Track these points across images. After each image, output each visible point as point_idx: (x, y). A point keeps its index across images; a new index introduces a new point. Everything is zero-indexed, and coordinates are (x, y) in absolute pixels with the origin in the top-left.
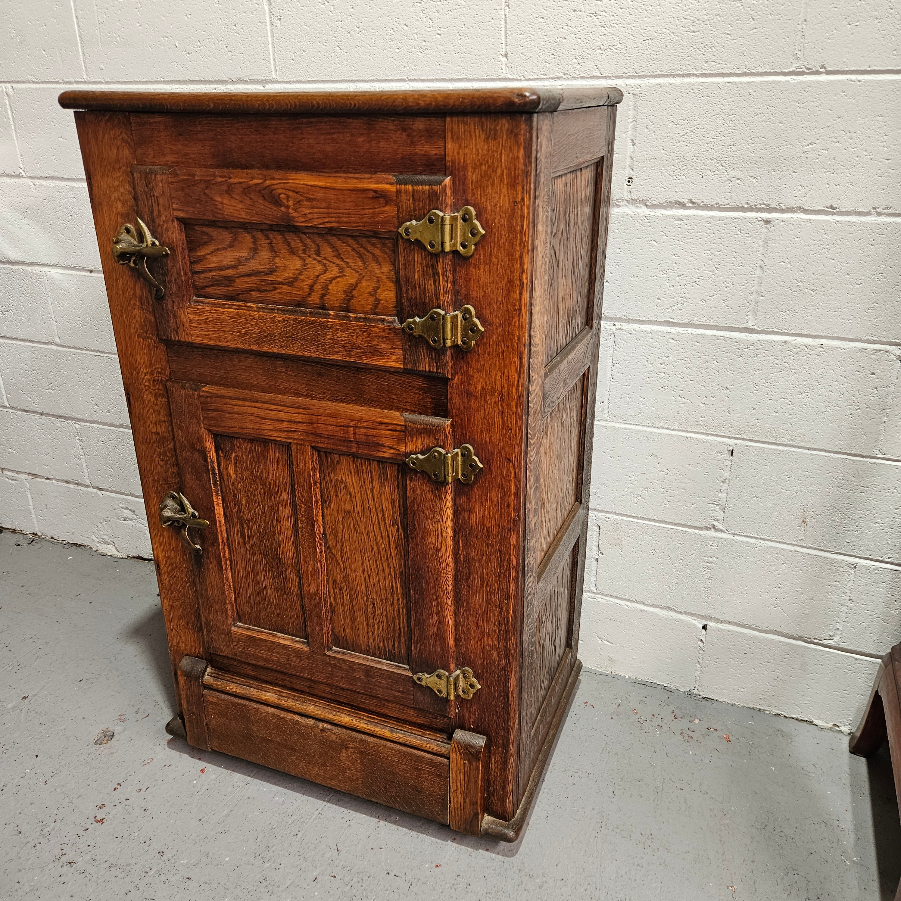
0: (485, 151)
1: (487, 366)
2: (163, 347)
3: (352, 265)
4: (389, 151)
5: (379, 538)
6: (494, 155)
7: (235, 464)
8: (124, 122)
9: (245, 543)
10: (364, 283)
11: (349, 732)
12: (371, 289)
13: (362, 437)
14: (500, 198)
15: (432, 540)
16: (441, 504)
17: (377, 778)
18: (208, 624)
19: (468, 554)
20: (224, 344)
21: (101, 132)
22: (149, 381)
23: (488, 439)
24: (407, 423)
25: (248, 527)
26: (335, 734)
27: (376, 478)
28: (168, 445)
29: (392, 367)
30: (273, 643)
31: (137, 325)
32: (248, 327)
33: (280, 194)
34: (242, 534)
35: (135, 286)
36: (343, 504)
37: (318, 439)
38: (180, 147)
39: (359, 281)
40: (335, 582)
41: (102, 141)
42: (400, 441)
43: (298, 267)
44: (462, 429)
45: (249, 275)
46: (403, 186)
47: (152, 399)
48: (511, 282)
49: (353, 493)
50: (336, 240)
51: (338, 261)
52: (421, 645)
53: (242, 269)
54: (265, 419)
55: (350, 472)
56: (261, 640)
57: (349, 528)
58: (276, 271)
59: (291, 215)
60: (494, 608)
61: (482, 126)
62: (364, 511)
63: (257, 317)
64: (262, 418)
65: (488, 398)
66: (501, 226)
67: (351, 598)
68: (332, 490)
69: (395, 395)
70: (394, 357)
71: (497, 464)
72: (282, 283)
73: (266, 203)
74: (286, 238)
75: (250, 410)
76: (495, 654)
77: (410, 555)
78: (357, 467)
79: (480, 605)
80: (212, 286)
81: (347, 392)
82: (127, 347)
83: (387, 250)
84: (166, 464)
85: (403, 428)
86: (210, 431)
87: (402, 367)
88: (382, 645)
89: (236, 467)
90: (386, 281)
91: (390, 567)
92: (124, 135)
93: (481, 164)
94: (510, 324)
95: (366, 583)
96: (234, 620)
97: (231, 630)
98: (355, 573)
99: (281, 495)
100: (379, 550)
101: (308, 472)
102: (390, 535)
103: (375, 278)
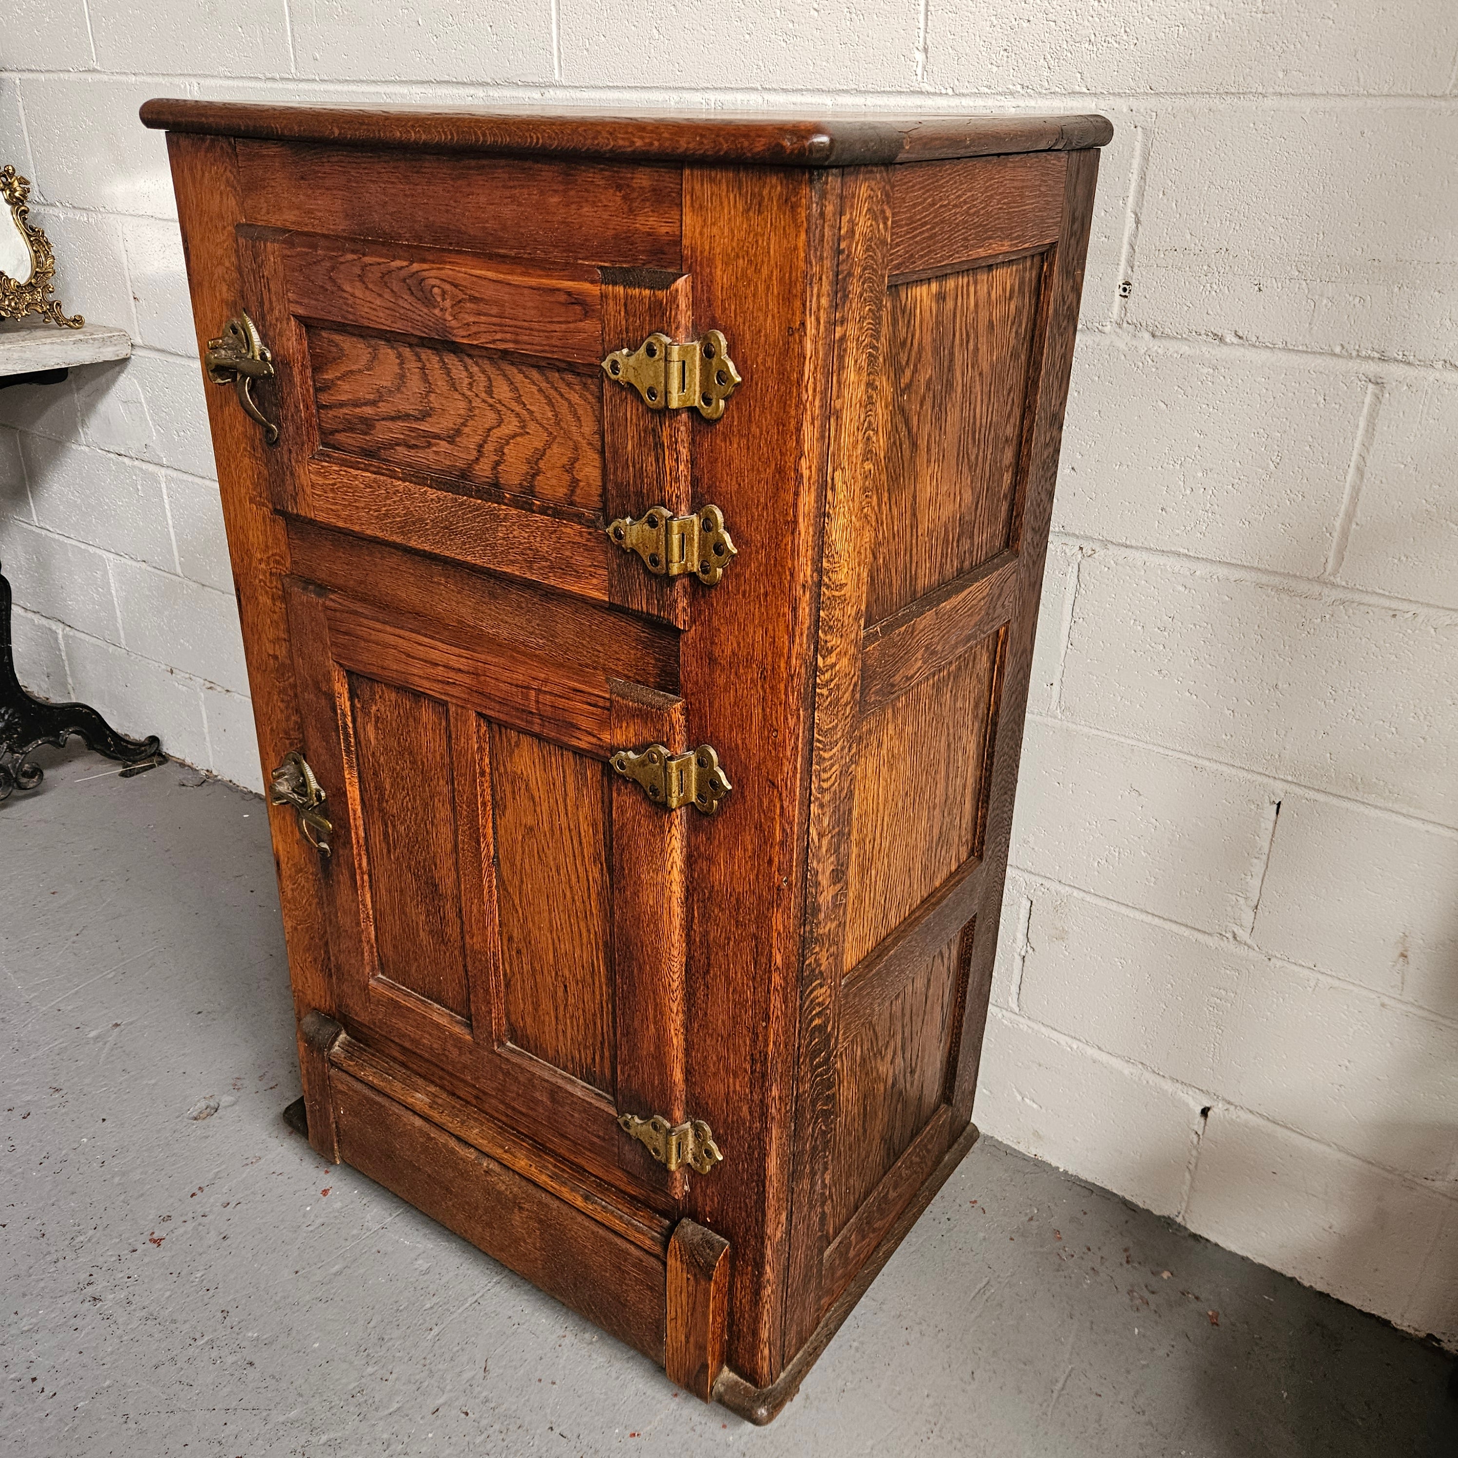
0: (743, 233)
1: (741, 616)
2: (280, 522)
3: (538, 416)
4: (597, 223)
5: (574, 880)
6: (757, 242)
7: (376, 722)
8: (228, 154)
9: (389, 852)
10: (555, 448)
11: (524, 1183)
12: (565, 460)
13: (548, 708)
14: (765, 320)
15: (648, 898)
16: (662, 840)
17: (563, 1266)
18: (338, 968)
19: (707, 933)
20: (357, 528)
21: (199, 169)
22: (264, 573)
23: (740, 742)
24: (614, 696)
25: (394, 826)
26: (504, 1182)
27: (570, 779)
28: (289, 678)
29: (593, 598)
30: (424, 1017)
31: (248, 483)
32: (390, 505)
33: (433, 286)
34: (386, 834)
36: (523, 814)
37: (487, 702)
38: (302, 197)
39: (548, 445)
40: (510, 939)
41: (201, 183)
42: (604, 724)
43: (462, 412)
44: (701, 719)
45: (392, 419)
46: (610, 287)
48: (780, 471)
49: (537, 799)
50: (516, 371)
51: (518, 408)
52: (631, 1069)
53: (384, 408)
54: (413, 658)
55: (534, 763)
56: (408, 1007)
57: (531, 855)
58: (430, 416)
59: (448, 323)
60: (745, 1032)
61: (740, 188)
62: (553, 833)
63: (401, 489)
64: (408, 655)
65: (741, 671)
66: (767, 370)
67: (534, 970)
68: (508, 789)
69: (602, 645)
70: (595, 581)
71: (754, 787)
72: (437, 437)
73: (414, 301)
74: (444, 362)
75: (392, 640)
76: (745, 1109)
77: (617, 917)
78: (543, 755)
79: (723, 1022)
80: (344, 430)
81: (532, 630)
82: (236, 516)
83: (590, 397)
84: (287, 708)
85: (608, 704)
86: (341, 665)
87: (607, 599)
88: (578, 1056)
89: (376, 728)
90: (587, 448)
91: (589, 931)
92: (229, 174)
93: (738, 256)
94: (778, 546)
95: (555, 950)
96: (373, 969)
97: (368, 985)
98: (539, 929)
99: (438, 784)
100: (573, 900)
101: (472, 754)
102: (591, 880)
103: (571, 443)
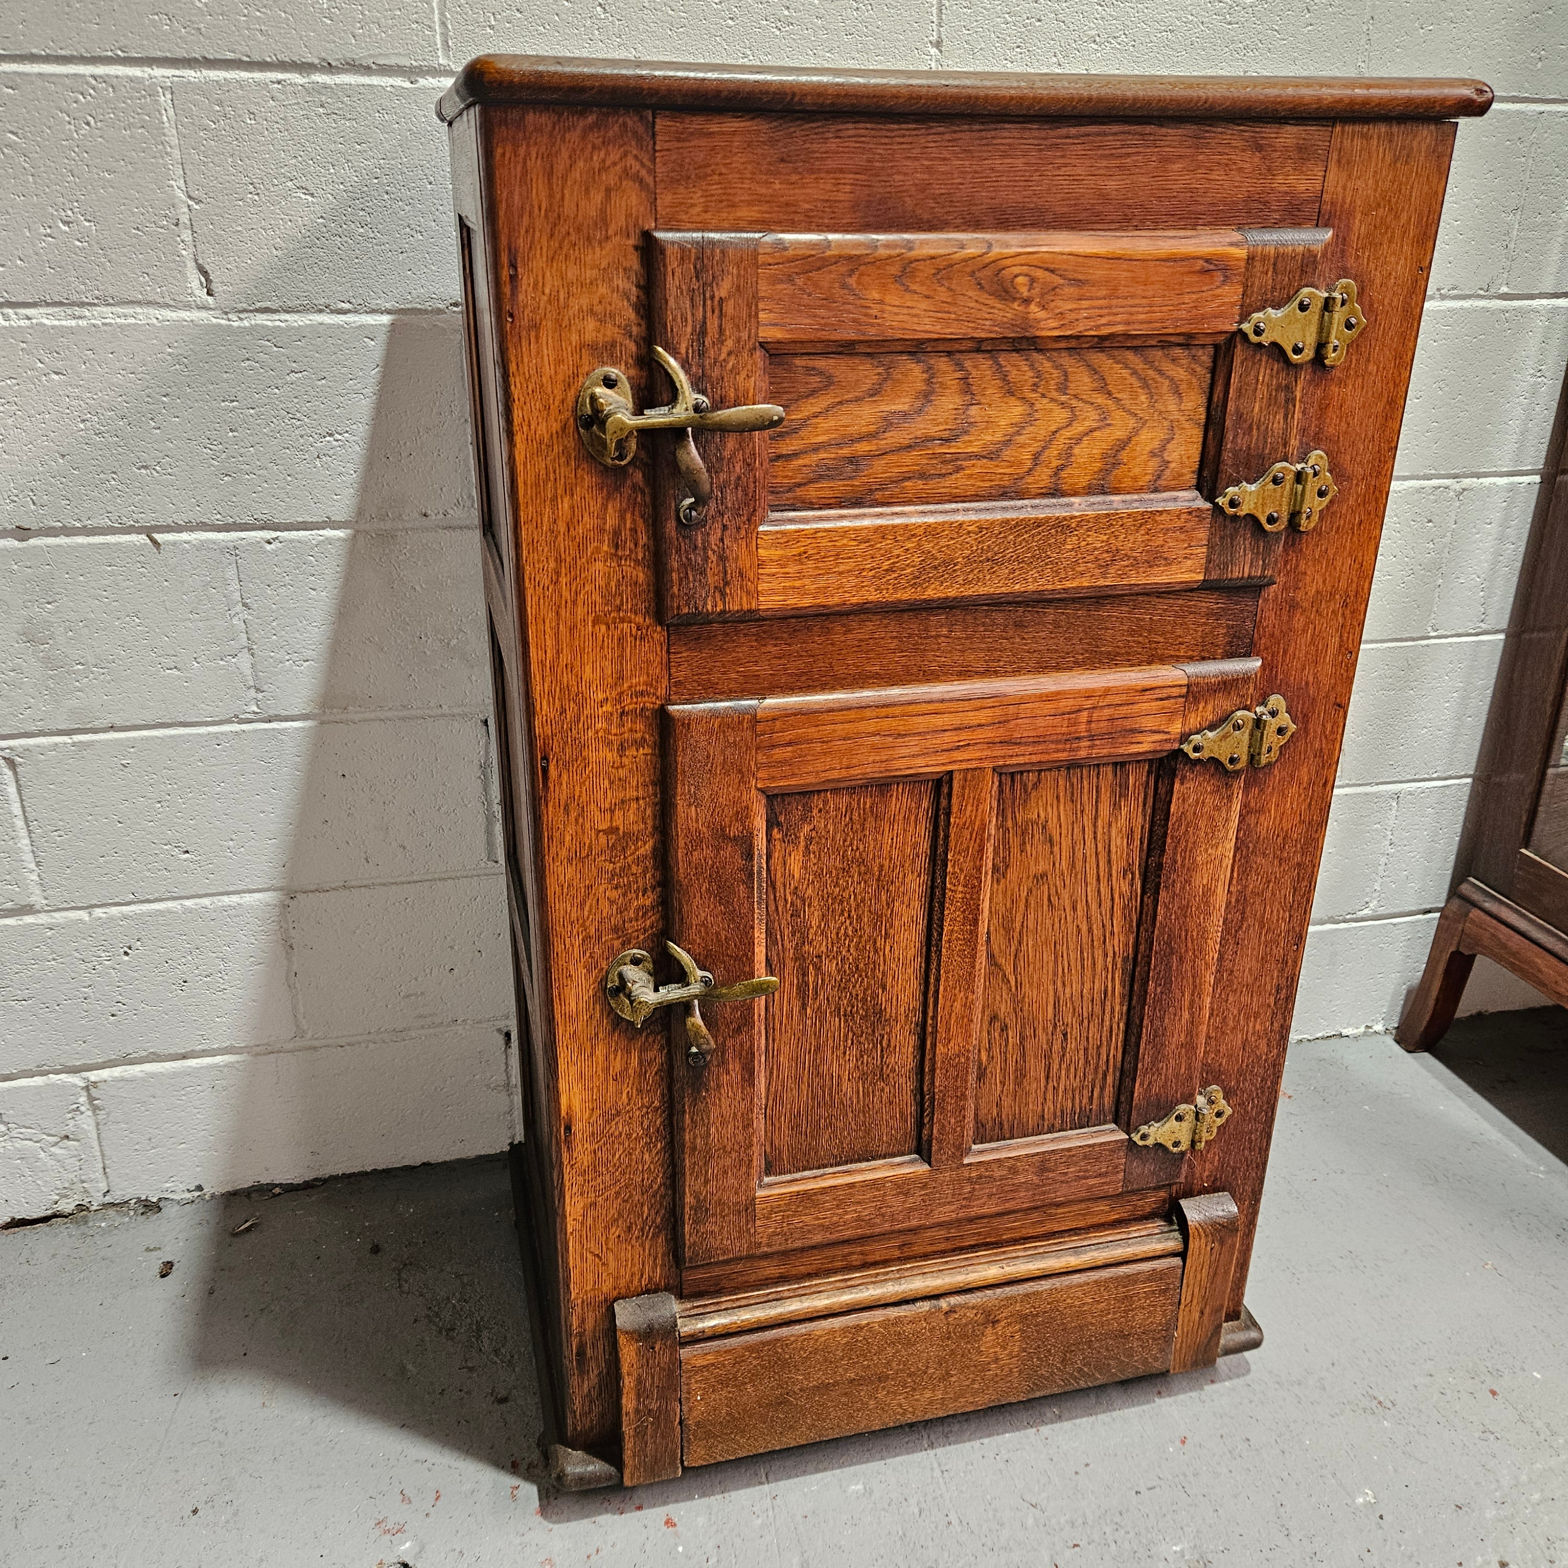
0: (1387, 184)
1: (1331, 552)
2: (659, 634)
3: (1127, 403)
4: (1227, 185)
5: (1094, 907)
6: (1400, 191)
7: (807, 847)
8: (635, 133)
9: (804, 1006)
10: (1145, 435)
11: (999, 1291)
12: (1156, 444)
13: (1103, 724)
14: (1397, 263)
15: (1201, 879)
16: (1229, 810)
17: (1049, 1351)
18: (699, 1206)
19: (1246, 887)
21: (565, 154)
22: (608, 717)
23: (1311, 679)
24: (1191, 680)
25: (818, 969)
26: (973, 1308)
27: (1105, 796)
28: (637, 849)
29: (1181, 583)
30: (853, 1186)
31: (596, 596)
32: (898, 556)
33: (1016, 276)
34: (802, 988)
35: (605, 507)
36: (1032, 863)
37: (1012, 750)
38: (777, 186)
39: (1136, 432)
40: (994, 1018)
41: (564, 178)
42: (1175, 715)
43: (1016, 420)
44: (1271, 670)
45: (906, 449)
46: (1260, 248)
47: (611, 756)
49: (1056, 838)
50: (1107, 358)
51: (1100, 399)
52: (1153, 1074)
53: (894, 438)
54: (904, 736)
55: (1058, 797)
56: (824, 1191)
57: (1039, 905)
58: (966, 432)
59: (1032, 316)
60: (1274, 966)
61: (1391, 140)
62: (1073, 866)
65: (1323, 606)
66: (1393, 309)
67: (1022, 1039)
68: (1015, 842)
69: (1162, 634)
70: (1189, 562)
71: (1318, 717)
72: (978, 457)
73: (984, 297)
74: (1001, 366)
76: (1263, 1044)
77: (1159, 918)
78: (1072, 785)
79: (1250, 969)
80: (815, 481)
82: (559, 652)
83: (1199, 369)
84: (624, 895)
85: (1184, 690)
86: (768, 791)
87: (1201, 577)
88: (1070, 1105)
89: (807, 853)
90: (1187, 425)
91: (1106, 955)
92: (630, 161)
93: (1378, 206)
95: (1057, 999)
96: (758, 1175)
97: (754, 1198)
98: (1038, 987)
99: (903, 883)
100: (1090, 930)
101: (982, 819)
102: (1116, 896)
103: (1166, 423)
